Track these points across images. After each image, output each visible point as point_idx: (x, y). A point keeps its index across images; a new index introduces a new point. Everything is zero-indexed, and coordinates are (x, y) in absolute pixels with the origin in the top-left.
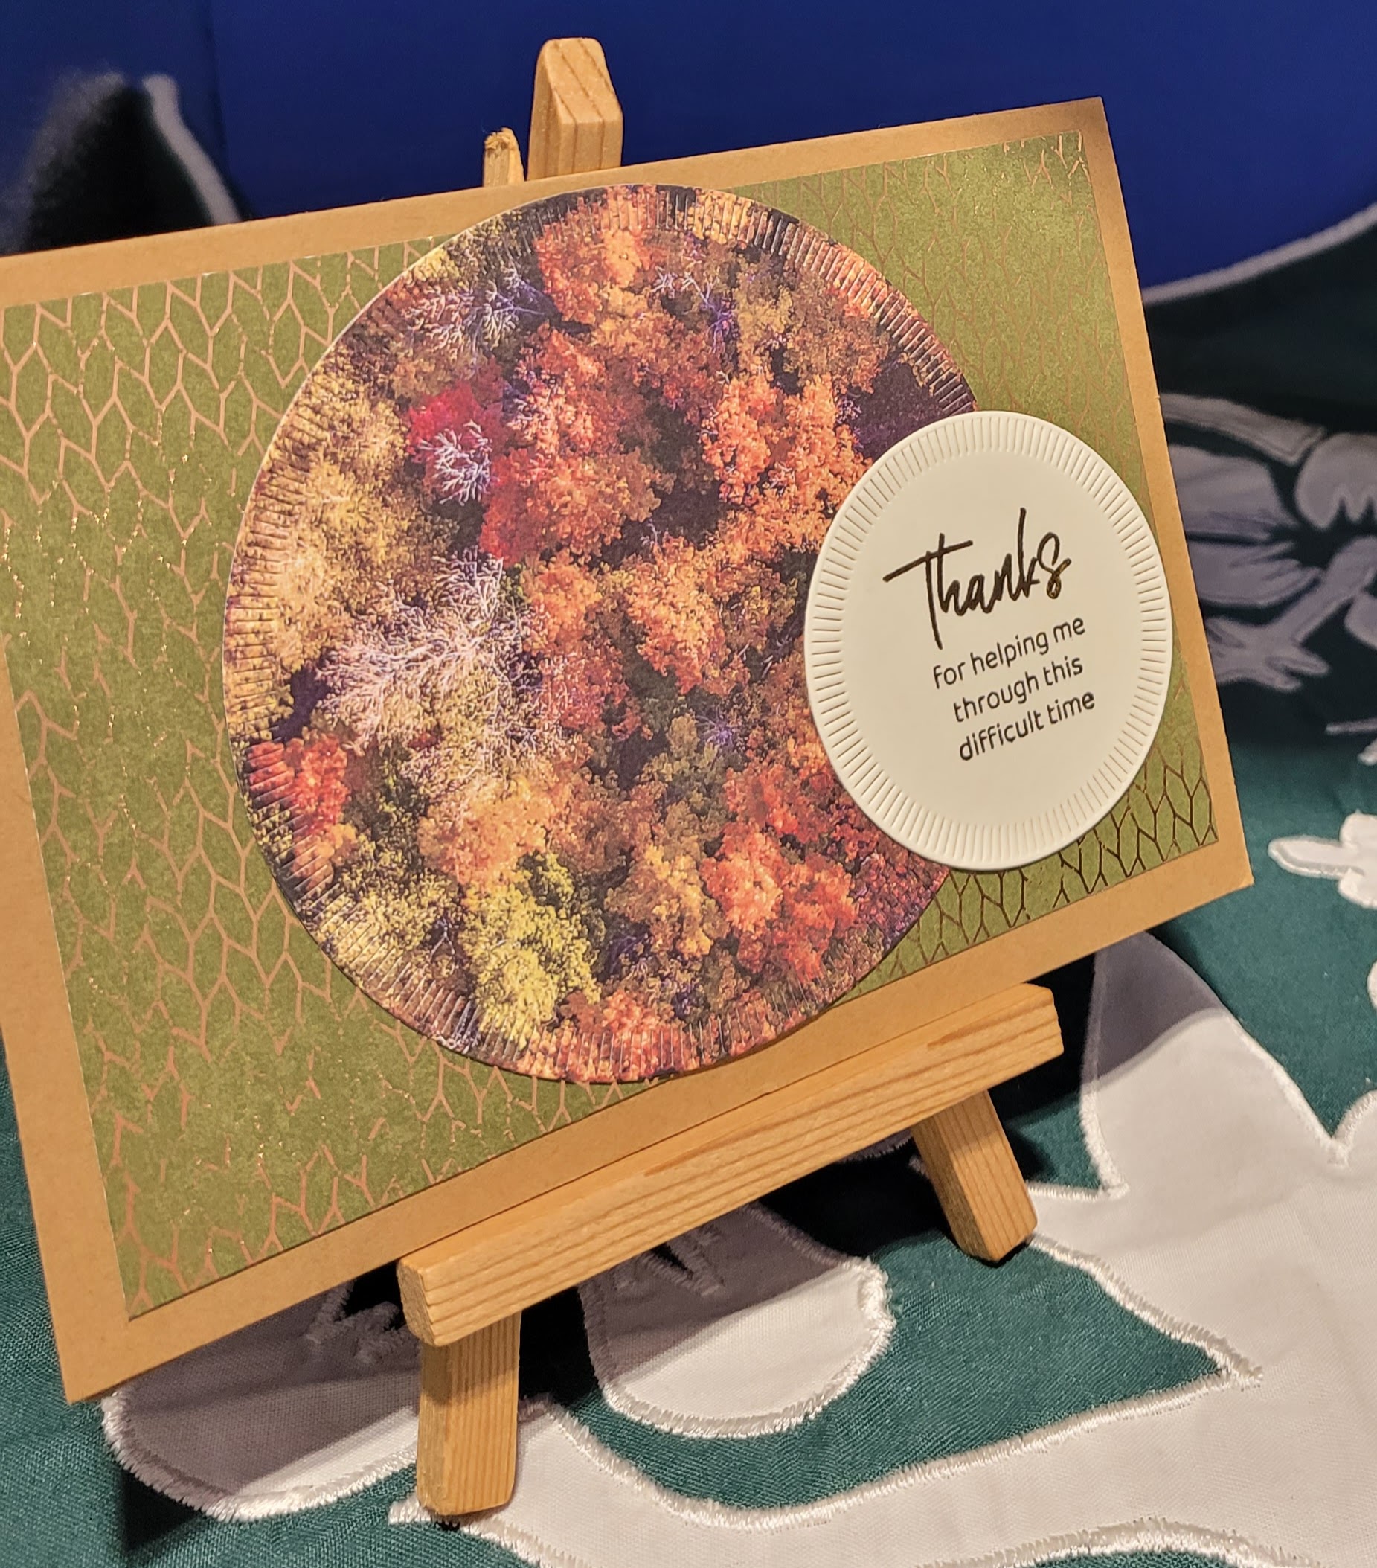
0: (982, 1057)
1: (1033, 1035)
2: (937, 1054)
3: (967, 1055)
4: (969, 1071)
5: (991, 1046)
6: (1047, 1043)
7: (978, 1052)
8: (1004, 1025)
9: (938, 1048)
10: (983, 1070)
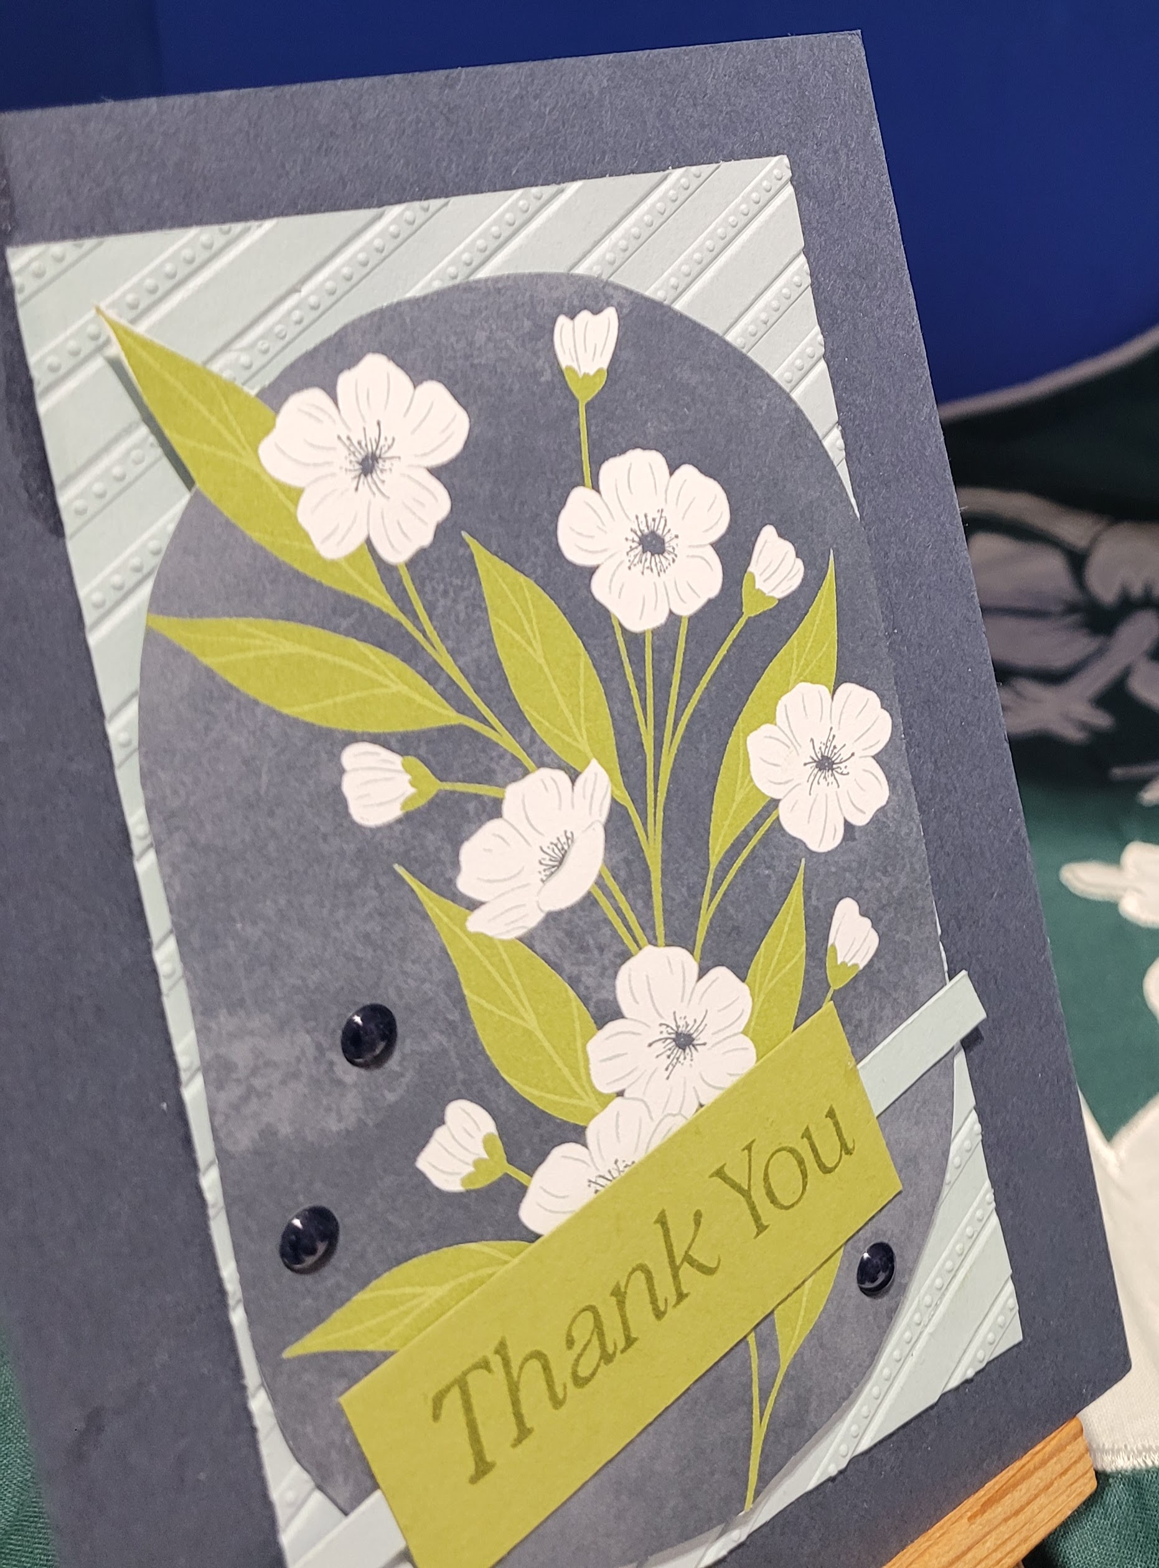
0: (1022, 1517)
1: (1068, 1476)
2: (978, 1527)
3: (1006, 1520)
4: (1009, 1538)
5: (1028, 1503)
6: (1081, 1481)
7: (1017, 1513)
8: (1040, 1473)
9: (979, 1520)
10: (1024, 1533)
